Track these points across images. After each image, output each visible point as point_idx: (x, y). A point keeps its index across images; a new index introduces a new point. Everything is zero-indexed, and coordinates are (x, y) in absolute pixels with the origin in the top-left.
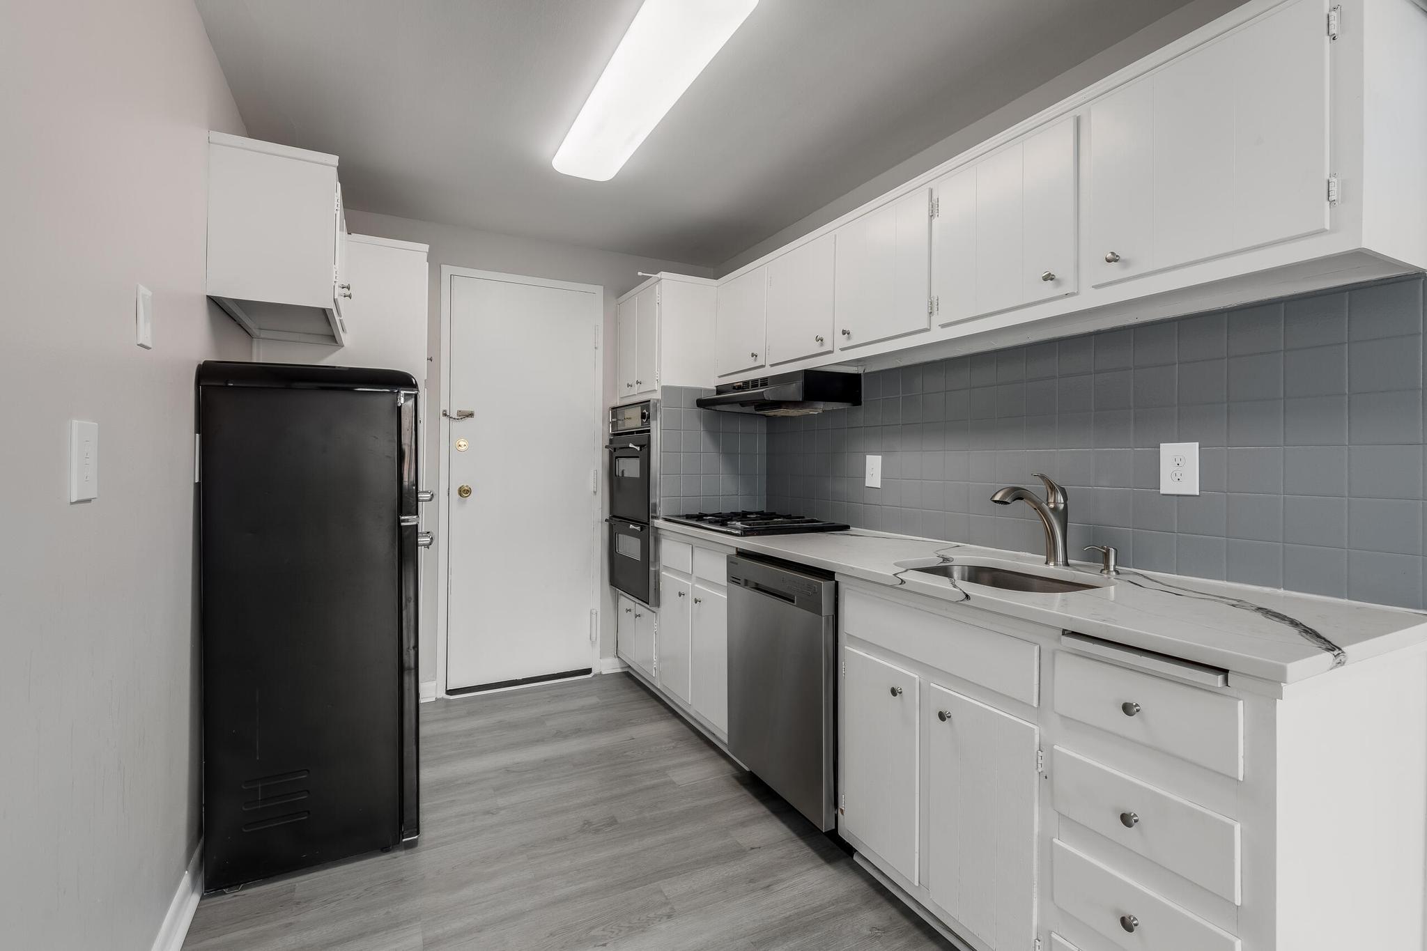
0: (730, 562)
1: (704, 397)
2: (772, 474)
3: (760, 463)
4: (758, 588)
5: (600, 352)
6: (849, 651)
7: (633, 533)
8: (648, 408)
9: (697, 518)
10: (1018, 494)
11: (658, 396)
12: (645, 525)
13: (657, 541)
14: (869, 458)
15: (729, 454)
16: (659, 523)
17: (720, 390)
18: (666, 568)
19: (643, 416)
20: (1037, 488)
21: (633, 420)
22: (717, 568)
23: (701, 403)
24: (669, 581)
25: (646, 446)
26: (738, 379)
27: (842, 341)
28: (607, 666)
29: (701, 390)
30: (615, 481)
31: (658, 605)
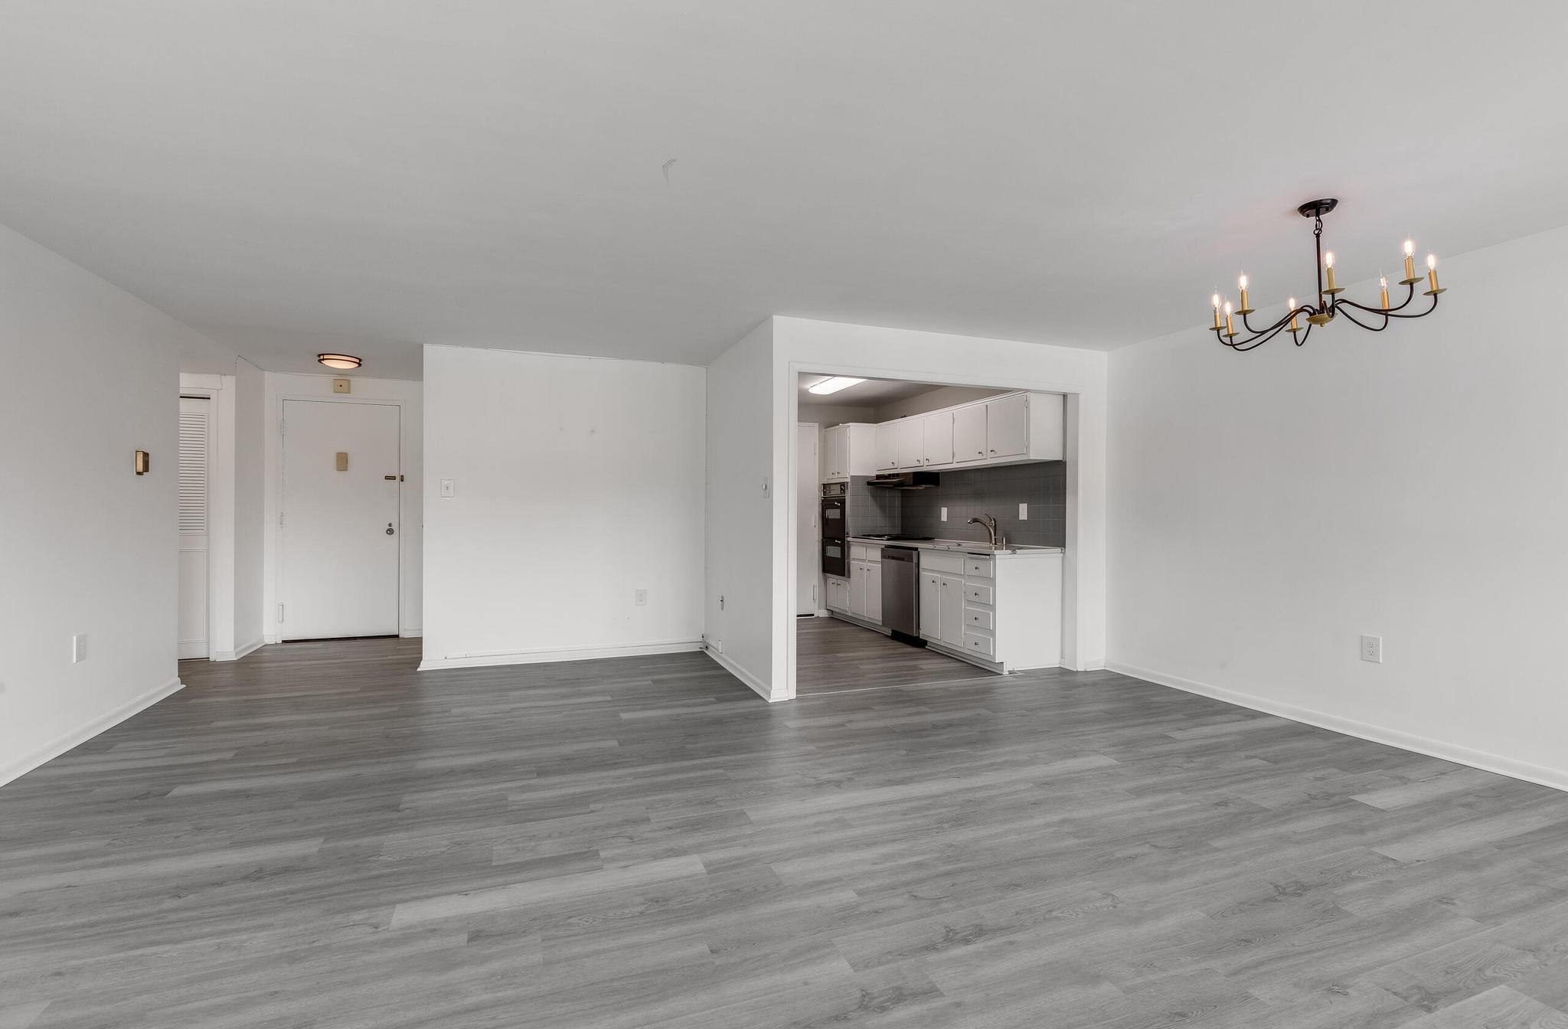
0: (882, 550)
1: (869, 480)
2: (904, 517)
3: (897, 511)
4: (893, 558)
5: (817, 456)
6: (923, 574)
7: (837, 545)
8: (844, 486)
9: (867, 536)
10: (975, 520)
11: (849, 480)
12: (843, 540)
13: (849, 548)
14: (943, 508)
15: (882, 507)
16: (849, 539)
17: (878, 477)
18: (854, 559)
19: (841, 489)
20: (985, 520)
21: (835, 491)
22: (876, 554)
23: (869, 483)
24: (854, 565)
25: (843, 502)
26: (887, 473)
27: (926, 463)
28: (822, 613)
29: (868, 477)
30: (825, 522)
31: (849, 577)
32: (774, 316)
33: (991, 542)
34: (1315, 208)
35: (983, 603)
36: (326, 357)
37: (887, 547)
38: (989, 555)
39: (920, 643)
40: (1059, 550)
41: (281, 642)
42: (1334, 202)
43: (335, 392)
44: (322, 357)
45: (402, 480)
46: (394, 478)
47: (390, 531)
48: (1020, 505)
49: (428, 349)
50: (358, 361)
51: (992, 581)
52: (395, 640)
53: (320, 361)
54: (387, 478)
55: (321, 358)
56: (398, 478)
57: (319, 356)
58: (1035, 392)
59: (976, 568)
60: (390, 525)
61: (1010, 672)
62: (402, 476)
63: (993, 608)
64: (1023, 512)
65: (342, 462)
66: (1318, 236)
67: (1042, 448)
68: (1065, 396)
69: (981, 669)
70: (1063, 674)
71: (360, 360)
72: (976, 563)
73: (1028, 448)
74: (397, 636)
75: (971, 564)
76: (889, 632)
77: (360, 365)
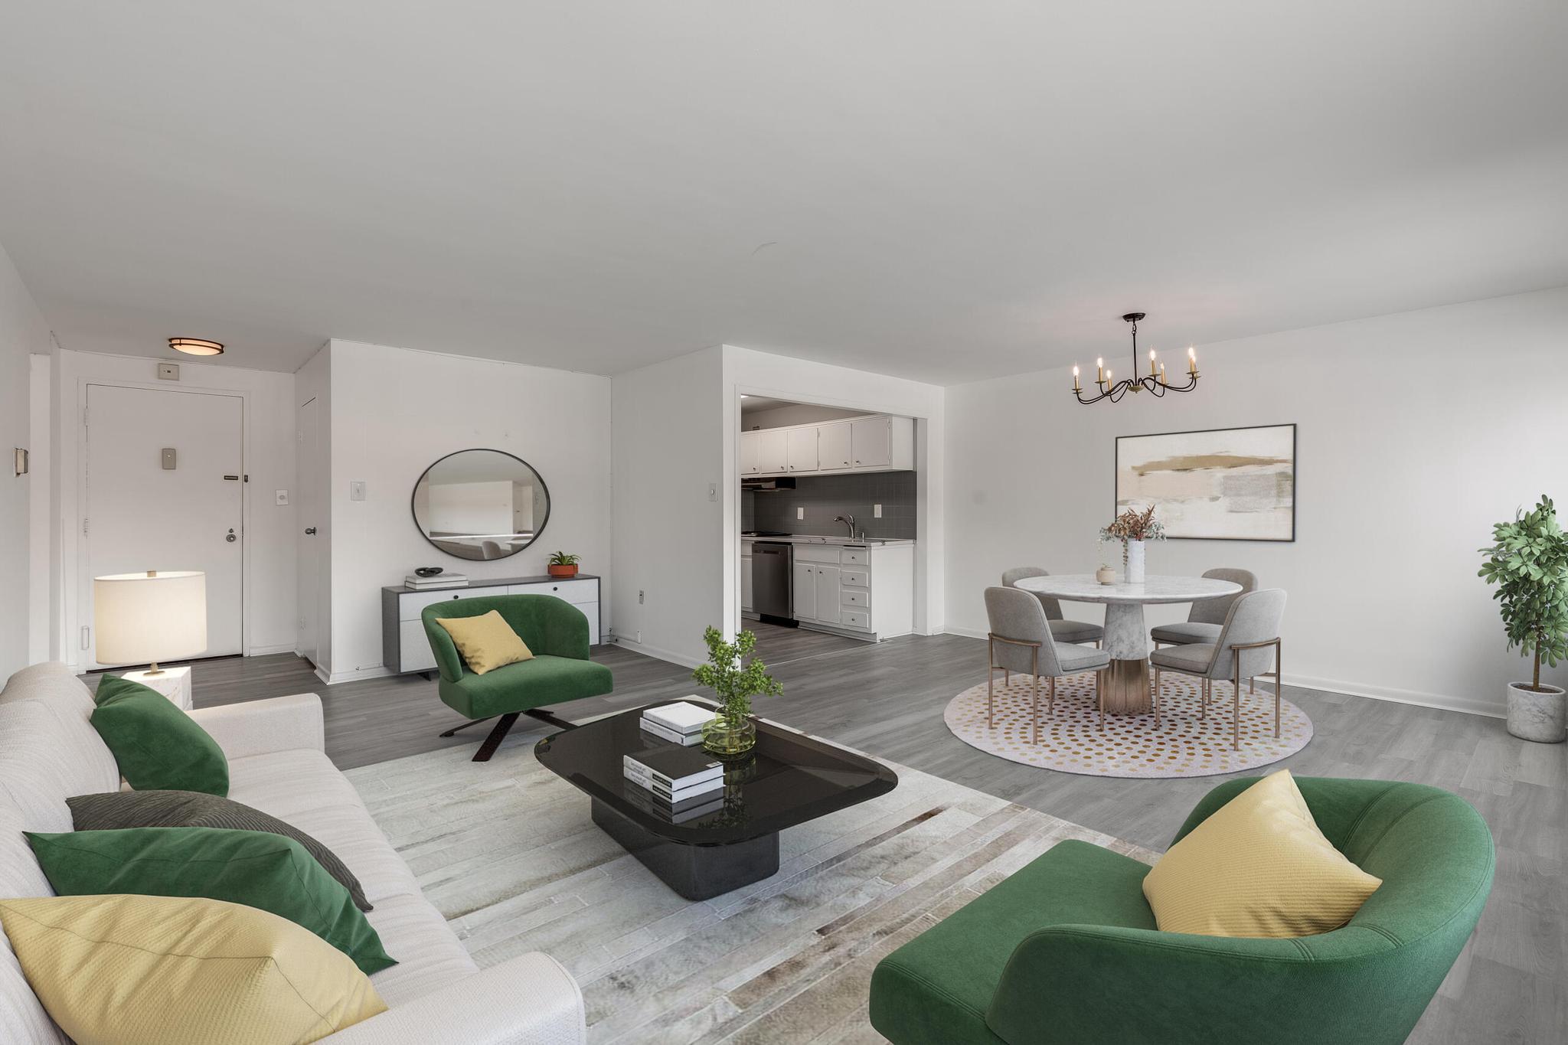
0: (753, 545)
4: (764, 551)
10: (840, 519)
14: (799, 508)
32: (723, 345)
33: (850, 536)
34: (1132, 317)
35: (860, 586)
36: (183, 341)
37: (757, 542)
38: (865, 547)
39: (794, 624)
40: (911, 541)
41: (85, 673)
42: (1144, 315)
43: (159, 378)
44: (174, 342)
45: (246, 481)
46: (236, 478)
47: (231, 538)
48: (875, 506)
49: (336, 345)
50: (220, 347)
51: (868, 568)
52: (238, 660)
53: (172, 346)
54: (227, 478)
55: (172, 342)
56: (241, 478)
57: (170, 340)
58: (896, 416)
59: (853, 558)
60: (231, 531)
61: (882, 641)
62: (246, 476)
63: (869, 589)
64: (878, 511)
65: (169, 459)
66: (1134, 335)
67: (900, 462)
68: (915, 420)
69: (858, 639)
70: (916, 640)
71: (222, 346)
72: (852, 554)
73: (891, 460)
74: (241, 655)
75: (847, 555)
76: (758, 617)
77: (222, 351)
